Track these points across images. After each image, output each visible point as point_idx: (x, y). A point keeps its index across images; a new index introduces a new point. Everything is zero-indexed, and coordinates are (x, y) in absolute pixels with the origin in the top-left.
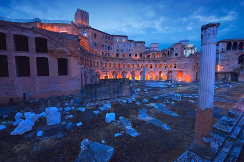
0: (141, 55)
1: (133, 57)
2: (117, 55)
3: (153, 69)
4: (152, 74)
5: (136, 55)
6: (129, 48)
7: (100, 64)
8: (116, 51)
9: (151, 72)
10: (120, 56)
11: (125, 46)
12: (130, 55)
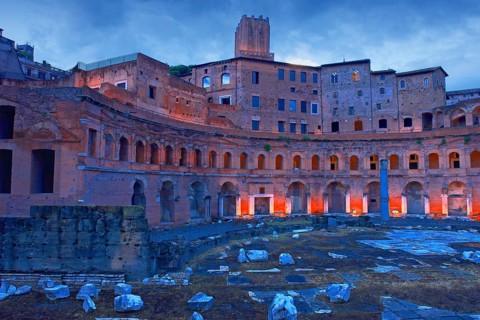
0: (427, 118)
1: (397, 128)
2: (335, 127)
3: (461, 171)
4: (459, 191)
5: (408, 123)
6: (377, 98)
7: (236, 161)
8: (328, 115)
9: (458, 184)
10: (346, 129)
11: (360, 93)
12: (383, 124)
